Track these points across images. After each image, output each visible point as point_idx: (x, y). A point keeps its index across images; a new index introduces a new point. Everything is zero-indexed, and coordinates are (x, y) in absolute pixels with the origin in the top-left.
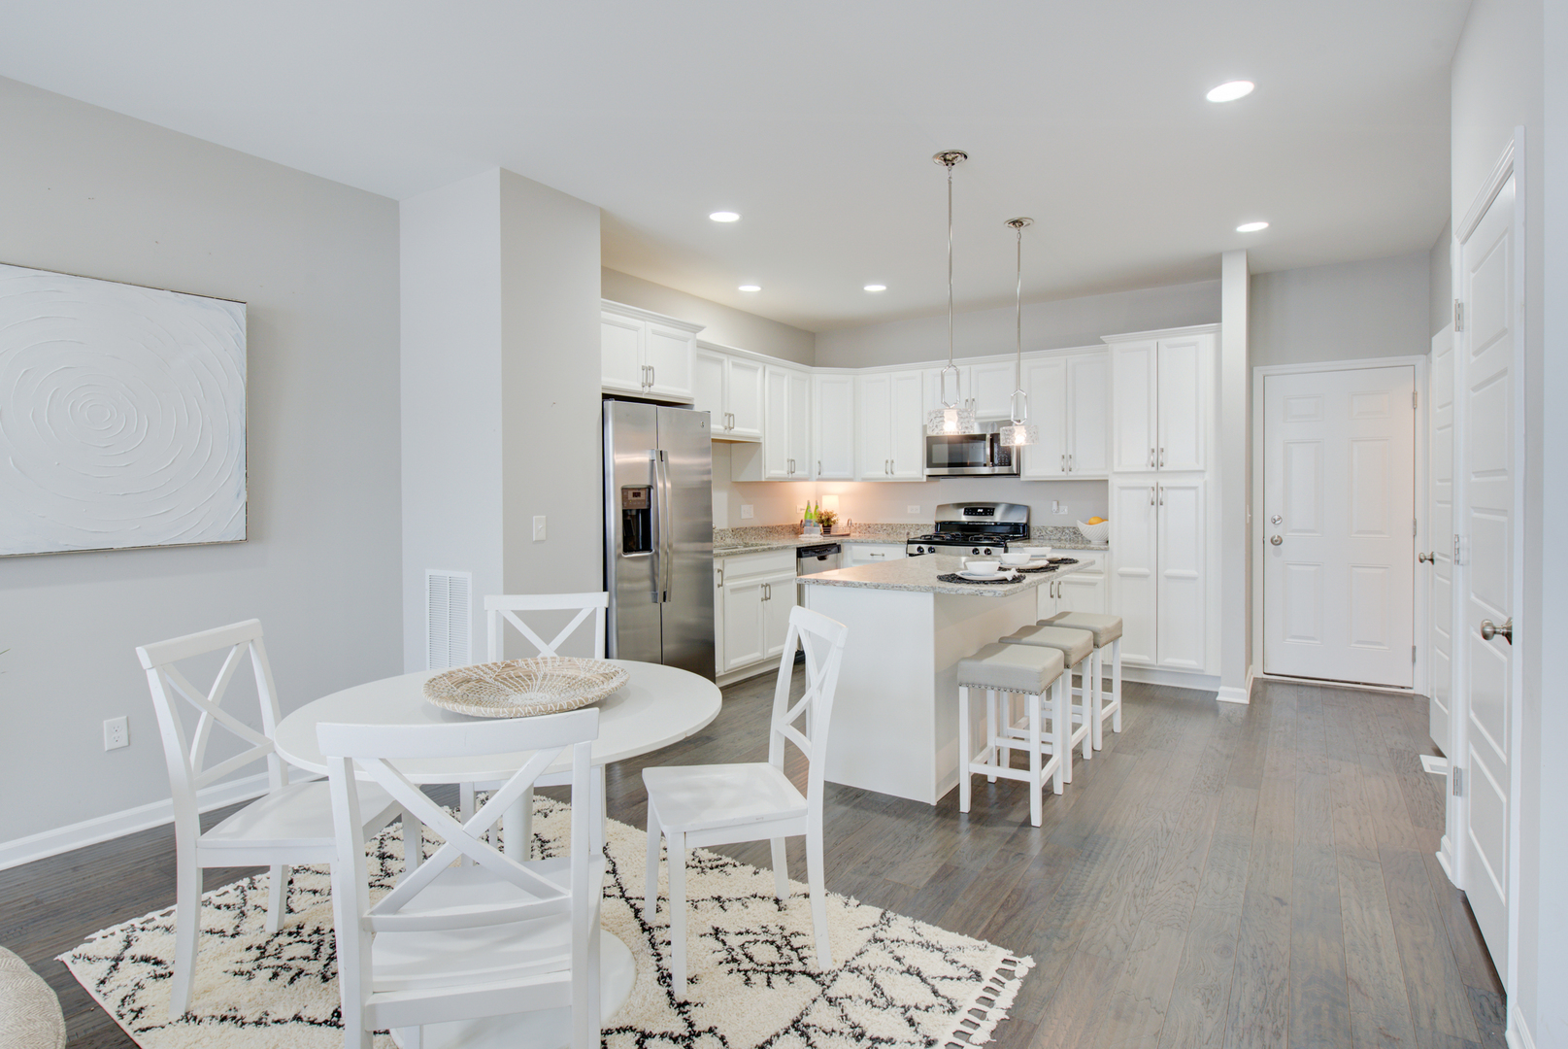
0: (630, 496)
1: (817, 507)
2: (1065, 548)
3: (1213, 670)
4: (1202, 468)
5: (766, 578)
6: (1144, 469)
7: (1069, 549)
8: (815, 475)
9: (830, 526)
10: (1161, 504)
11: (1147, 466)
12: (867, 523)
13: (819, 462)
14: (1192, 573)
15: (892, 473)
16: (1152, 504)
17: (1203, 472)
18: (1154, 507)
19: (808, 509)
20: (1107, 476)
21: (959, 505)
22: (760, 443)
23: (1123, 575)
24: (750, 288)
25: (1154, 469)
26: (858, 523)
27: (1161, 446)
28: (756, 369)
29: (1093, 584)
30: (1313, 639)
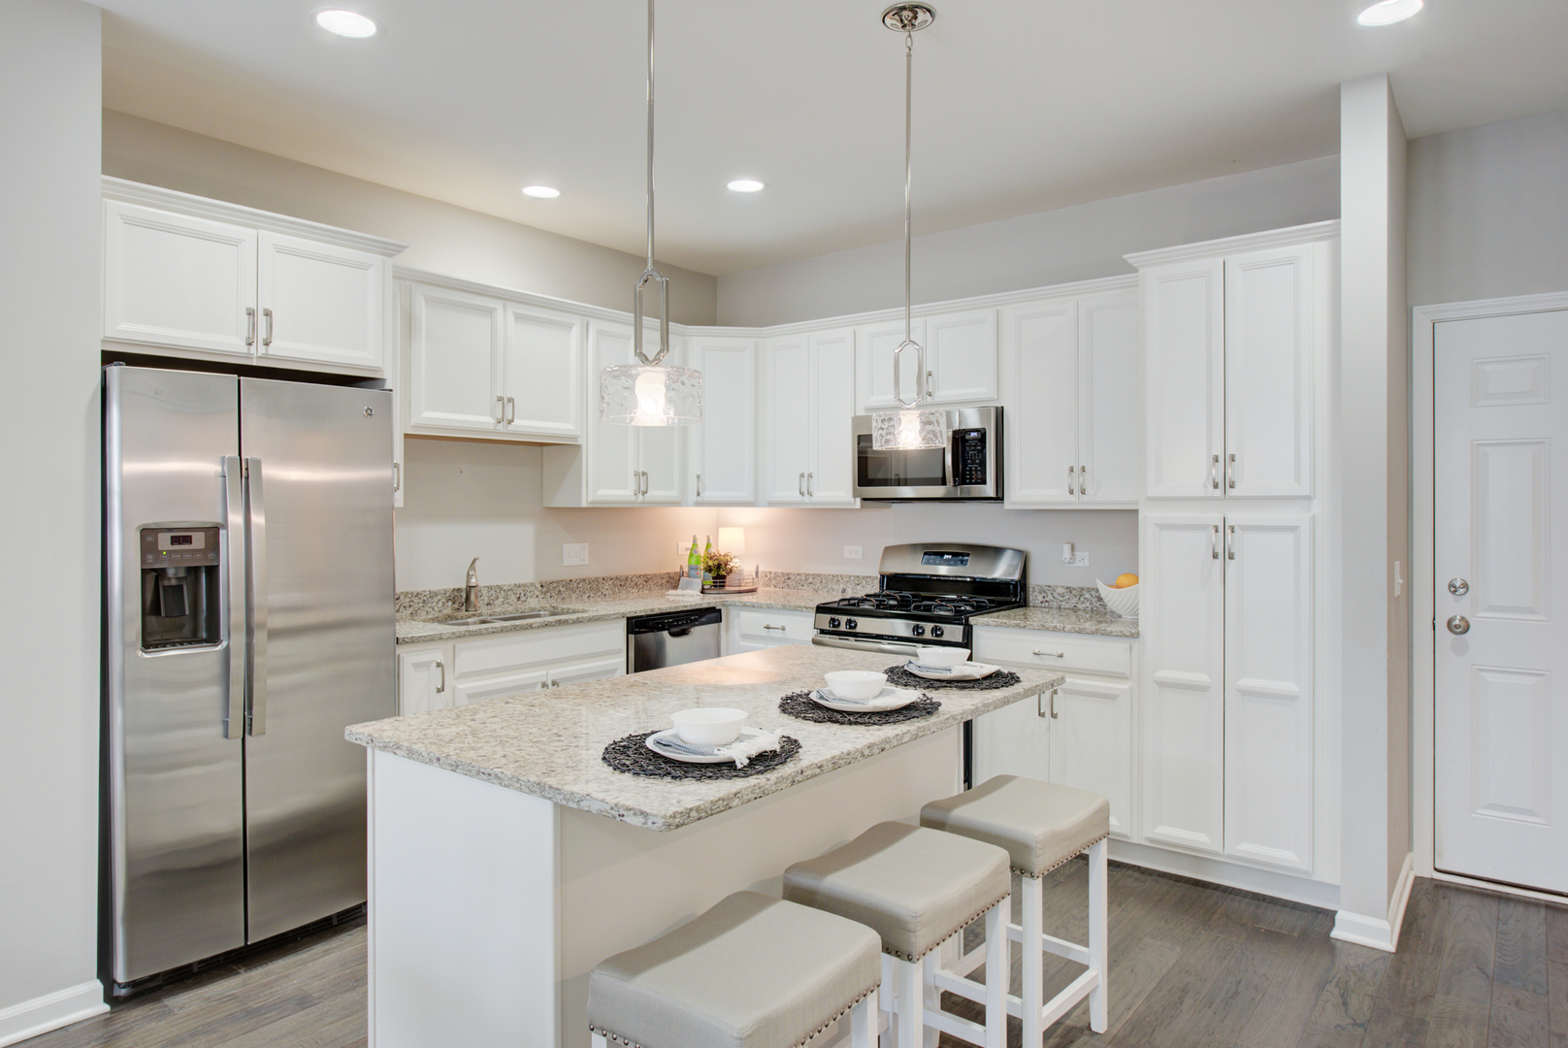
0: (164, 542)
1: (708, 546)
2: (1063, 630)
3: (1327, 872)
4: (1305, 491)
5: (552, 672)
6: (1200, 492)
7: (1070, 632)
8: (693, 497)
9: (724, 577)
10: (1231, 557)
11: (1205, 486)
12: (786, 571)
13: (698, 477)
14: (1288, 687)
15: (810, 494)
16: (1215, 556)
17: (1308, 498)
18: (1219, 562)
19: (693, 551)
20: (1137, 503)
21: (914, 547)
22: (579, 446)
23: (1163, 684)
24: (541, 191)
25: (1218, 492)
26: (773, 571)
27: (1230, 452)
28: (569, 326)
29: (1112, 697)
30: (1530, 813)
